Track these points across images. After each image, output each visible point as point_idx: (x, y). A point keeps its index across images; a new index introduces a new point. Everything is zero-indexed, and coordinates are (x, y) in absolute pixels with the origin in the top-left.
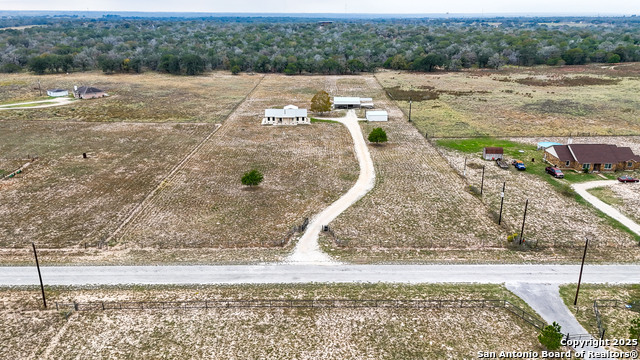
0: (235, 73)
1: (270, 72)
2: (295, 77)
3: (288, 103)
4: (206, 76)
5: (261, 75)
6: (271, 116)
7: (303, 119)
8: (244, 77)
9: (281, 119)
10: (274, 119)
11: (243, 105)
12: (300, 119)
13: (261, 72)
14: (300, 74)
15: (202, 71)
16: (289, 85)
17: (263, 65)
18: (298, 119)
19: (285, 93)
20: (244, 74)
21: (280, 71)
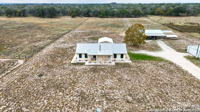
0: (73, 17)
1: (91, 16)
2: (105, 19)
3: (102, 35)
4: (58, 18)
5: (87, 18)
6: (83, 52)
7: (122, 56)
8: (78, 19)
9: (95, 57)
10: (86, 56)
11: (66, 36)
12: (119, 57)
13: (87, 17)
14: (107, 17)
15: (56, 16)
16: (101, 23)
17: (88, 13)
18: (115, 56)
19: (99, 27)
20: (78, 18)
21: (96, 16)
